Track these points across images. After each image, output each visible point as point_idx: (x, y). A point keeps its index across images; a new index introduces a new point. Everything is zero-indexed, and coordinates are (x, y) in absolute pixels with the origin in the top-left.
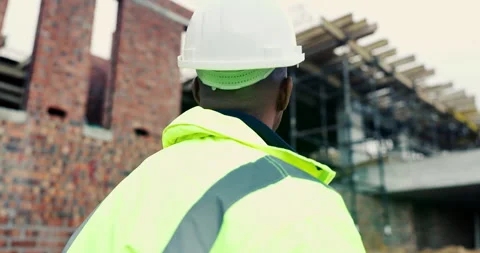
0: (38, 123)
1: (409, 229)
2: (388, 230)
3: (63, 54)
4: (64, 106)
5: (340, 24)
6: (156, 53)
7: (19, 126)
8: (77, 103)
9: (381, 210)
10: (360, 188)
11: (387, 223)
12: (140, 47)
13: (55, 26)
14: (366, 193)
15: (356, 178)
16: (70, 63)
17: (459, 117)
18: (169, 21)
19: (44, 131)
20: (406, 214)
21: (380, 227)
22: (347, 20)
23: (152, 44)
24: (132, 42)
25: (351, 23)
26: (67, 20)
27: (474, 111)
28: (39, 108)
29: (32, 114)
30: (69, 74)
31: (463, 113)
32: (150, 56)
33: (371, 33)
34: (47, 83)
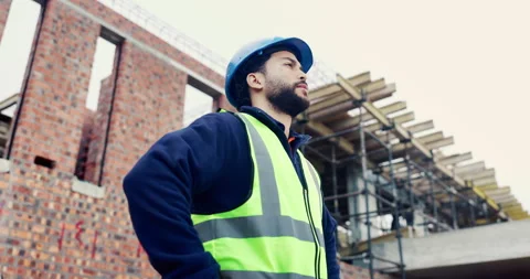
0: (23, 173)
3: (56, 98)
4: (53, 156)
8: (67, 154)
12: (139, 95)
13: (50, 67)
16: (63, 108)
19: (29, 183)
24: (131, 89)
25: (369, 82)
28: (26, 157)
29: (16, 163)
30: (60, 121)
31: (482, 188)
33: (389, 95)
34: (37, 129)
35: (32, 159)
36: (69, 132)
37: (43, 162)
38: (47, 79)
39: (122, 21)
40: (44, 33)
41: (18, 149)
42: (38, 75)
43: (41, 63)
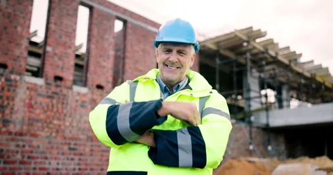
0: (92, 93)
1: (283, 147)
2: (270, 148)
3: (101, 56)
4: (103, 84)
5: (245, 32)
6: (144, 51)
7: (85, 95)
8: (108, 82)
9: (267, 137)
10: (255, 125)
11: (269, 144)
12: (136, 48)
13: (97, 41)
14: (258, 128)
15: (252, 119)
16: (104, 61)
17: (319, 79)
18: (150, 31)
19: (95, 97)
20: (281, 139)
21: (265, 146)
22: (249, 30)
23: (142, 46)
24: (132, 46)
25: (252, 31)
26: (102, 38)
27: (329, 75)
28: (92, 85)
29: (89, 89)
30: (104, 67)
31: (321, 77)
32: (141, 53)
33: (264, 36)
34: (95, 72)
35: (95, 87)
36: (108, 72)
37: (100, 87)
38: (96, 48)
39: (125, 11)
40: (93, 26)
41: (89, 83)
42: (93, 46)
43: (94, 40)
